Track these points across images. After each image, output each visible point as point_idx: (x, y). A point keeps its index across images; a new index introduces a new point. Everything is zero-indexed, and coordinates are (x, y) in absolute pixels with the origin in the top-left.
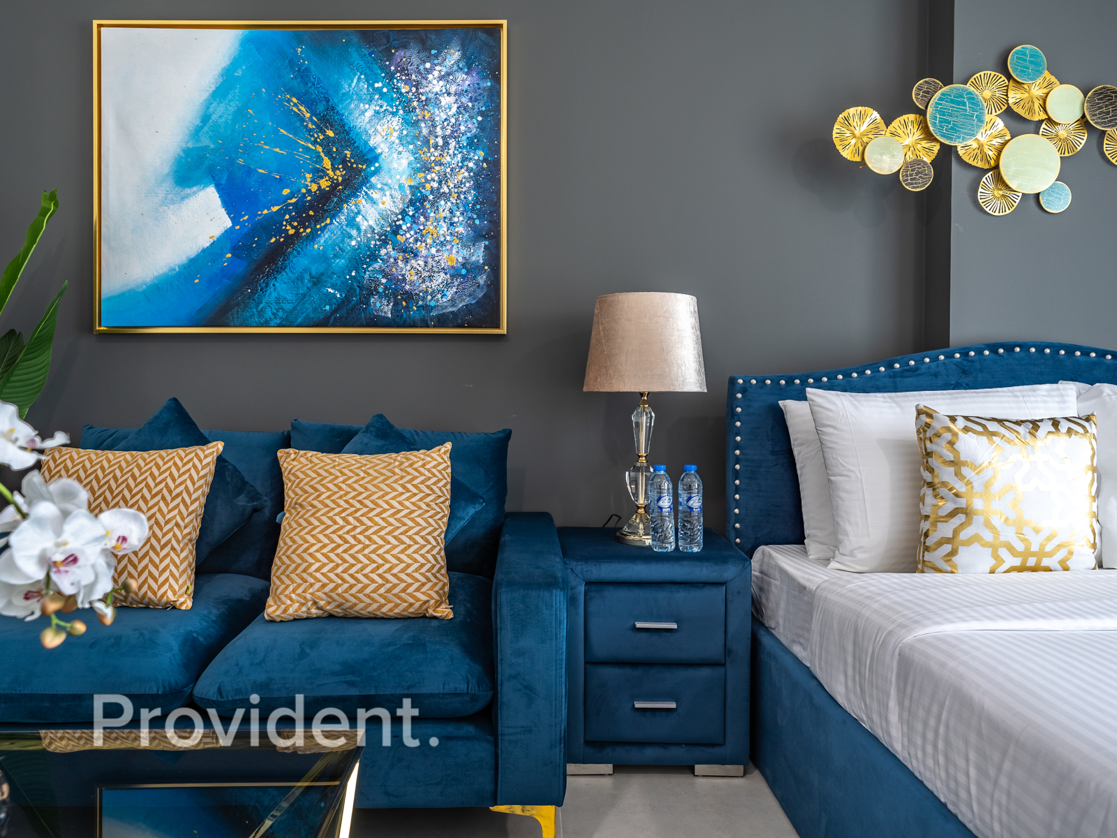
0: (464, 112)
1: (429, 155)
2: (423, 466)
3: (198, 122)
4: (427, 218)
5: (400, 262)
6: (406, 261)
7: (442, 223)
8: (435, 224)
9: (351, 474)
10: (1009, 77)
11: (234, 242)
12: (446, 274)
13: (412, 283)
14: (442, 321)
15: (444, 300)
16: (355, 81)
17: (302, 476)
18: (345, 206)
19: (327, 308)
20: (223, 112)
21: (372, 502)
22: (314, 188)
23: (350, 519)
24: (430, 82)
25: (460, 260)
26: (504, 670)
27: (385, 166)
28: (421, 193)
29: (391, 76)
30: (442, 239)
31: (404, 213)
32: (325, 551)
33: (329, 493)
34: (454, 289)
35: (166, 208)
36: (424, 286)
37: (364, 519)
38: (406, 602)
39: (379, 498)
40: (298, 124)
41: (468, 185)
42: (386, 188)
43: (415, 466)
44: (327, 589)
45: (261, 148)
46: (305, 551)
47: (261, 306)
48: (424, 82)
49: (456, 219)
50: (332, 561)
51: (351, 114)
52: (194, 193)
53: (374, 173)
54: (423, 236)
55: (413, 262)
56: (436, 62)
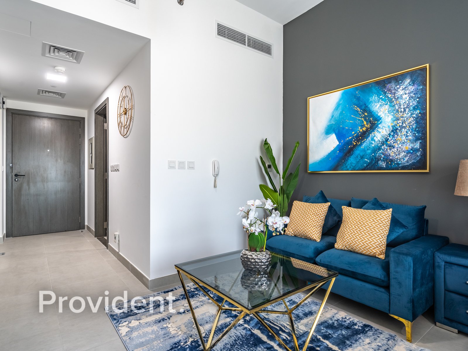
0: (412, 99)
1: (398, 115)
3: (331, 118)
4: (398, 135)
5: (388, 150)
6: (390, 149)
7: (403, 136)
8: (401, 137)
9: (359, 215)
11: (340, 148)
12: (405, 153)
13: (392, 156)
14: (404, 168)
15: (404, 161)
16: (374, 97)
17: (346, 214)
18: (371, 134)
19: (365, 165)
20: (337, 114)
21: (363, 223)
22: (361, 130)
23: (356, 227)
24: (399, 92)
25: (410, 148)
27: (383, 121)
28: (396, 127)
29: (385, 93)
30: (403, 141)
31: (390, 134)
32: (349, 234)
33: (352, 219)
34: (408, 158)
35: (323, 141)
36: (397, 157)
37: (360, 227)
38: (369, 251)
39: (365, 222)
40: (357, 113)
41: (413, 122)
42: (384, 127)
44: (349, 243)
45: (347, 122)
46: (344, 233)
47: (346, 165)
49: (408, 134)
50: (350, 237)
51: (372, 107)
52: (330, 136)
53: (380, 124)
54: (396, 141)
55: (393, 150)
56: (401, 85)
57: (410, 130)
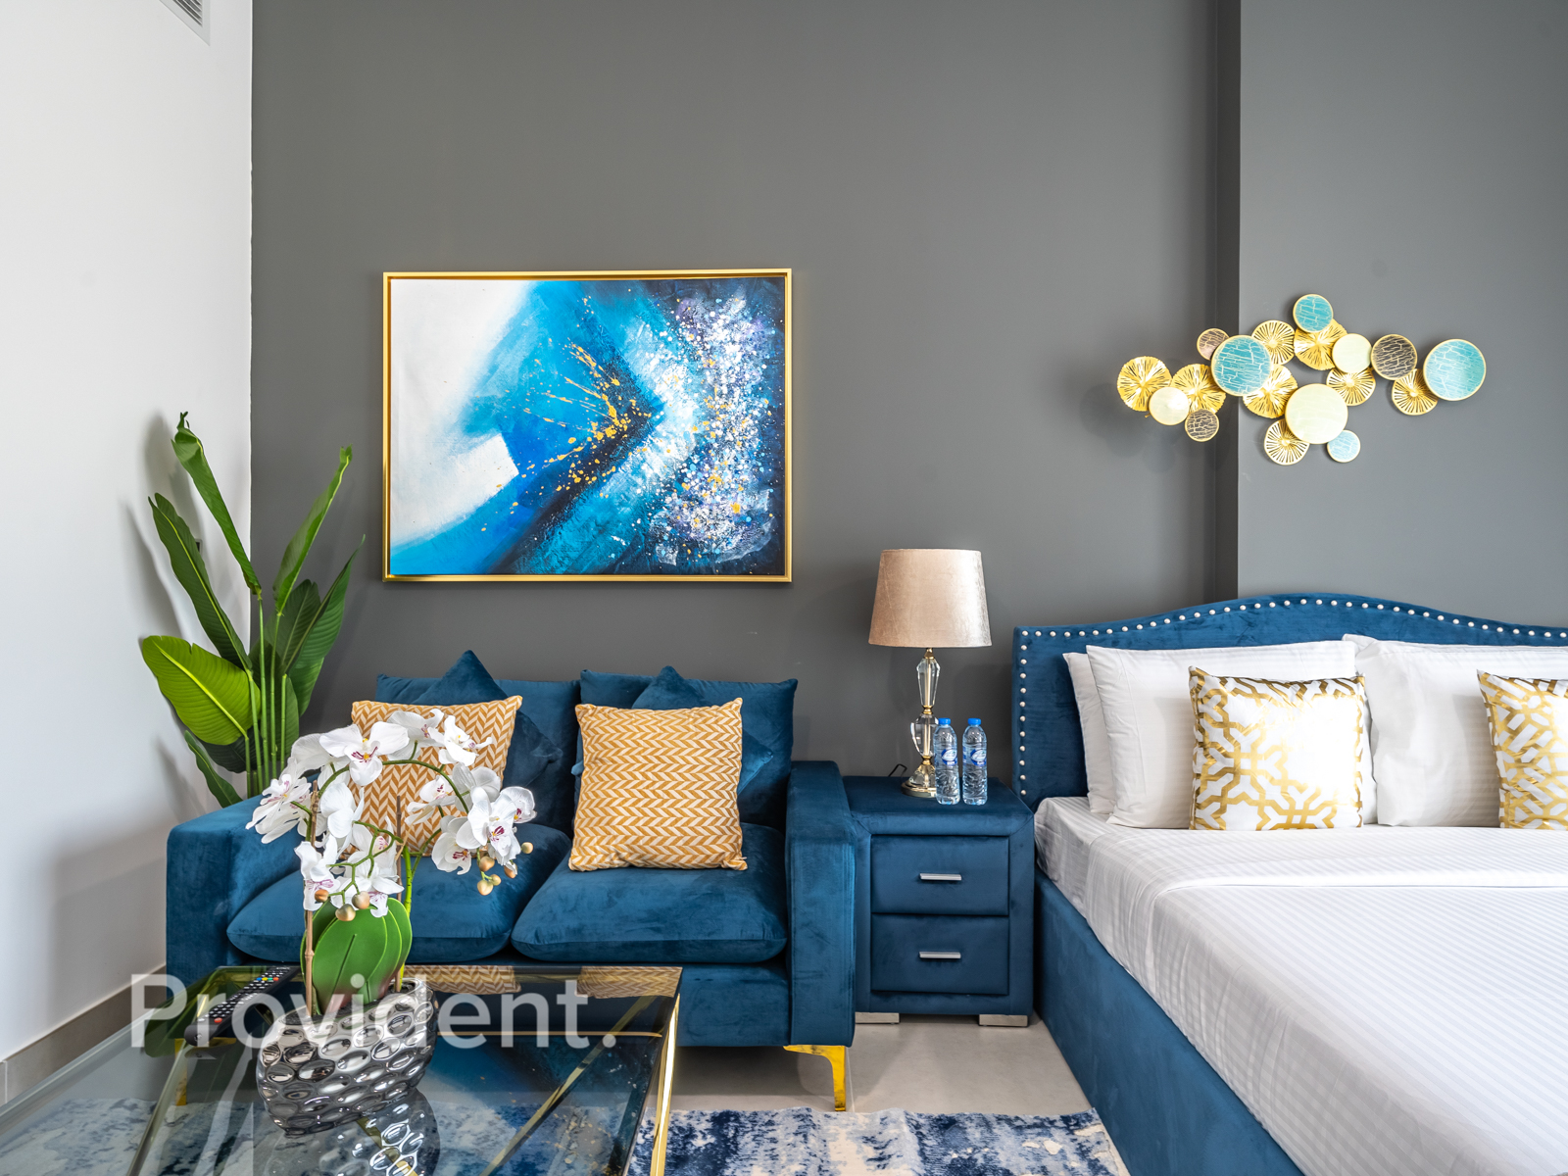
0: (748, 360)
1: (714, 403)
2: (716, 722)
3: (486, 372)
4: (712, 466)
5: (685, 510)
6: (691, 509)
7: (727, 471)
8: (720, 472)
9: (648, 731)
10: (1295, 327)
11: (523, 492)
12: (731, 521)
13: (697, 531)
14: (727, 568)
15: (729, 547)
16: (641, 330)
17: (601, 732)
18: (630, 454)
19: (613, 555)
20: (511, 363)
21: (669, 757)
22: (600, 436)
23: (649, 774)
24: (715, 331)
25: (745, 508)
26: (797, 919)
27: (670, 415)
28: (706, 441)
29: (675, 325)
30: (727, 487)
31: (689, 461)
32: (626, 805)
33: (628, 749)
34: (739, 537)
35: (454, 457)
36: (709, 534)
37: (662, 774)
38: (703, 854)
39: (675, 754)
40: (584, 373)
41: (752, 433)
42: (671, 436)
43: (709, 722)
44: (629, 842)
45: (548, 398)
46: (608, 805)
47: (547, 554)
48: (709, 330)
49: (740, 467)
50: (634, 815)
51: (636, 363)
52: (482, 442)
53: (659, 422)
54: (707, 484)
55: (698, 510)
56: (721, 310)
57: (745, 453)
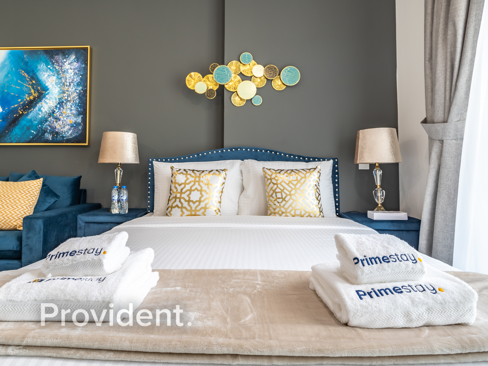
0: (76, 75)
1: (64, 88)
4: (63, 108)
5: (54, 122)
6: (57, 122)
7: (68, 110)
8: (66, 110)
10: (241, 63)
11: (4, 116)
12: (69, 126)
13: (58, 129)
14: (68, 141)
15: (68, 134)
16: (42, 65)
18: (38, 105)
20: (1, 76)
22: (28, 99)
24: (65, 66)
25: (74, 121)
27: (51, 92)
28: (62, 100)
29: (53, 64)
30: (68, 115)
31: (56, 107)
34: (72, 131)
36: (62, 130)
40: (24, 79)
41: (76, 98)
42: (51, 99)
45: (12, 87)
47: (10, 136)
48: (63, 65)
49: (72, 109)
51: (40, 75)
53: (47, 94)
54: (62, 114)
55: (59, 122)
56: (67, 59)
57: (74, 104)
